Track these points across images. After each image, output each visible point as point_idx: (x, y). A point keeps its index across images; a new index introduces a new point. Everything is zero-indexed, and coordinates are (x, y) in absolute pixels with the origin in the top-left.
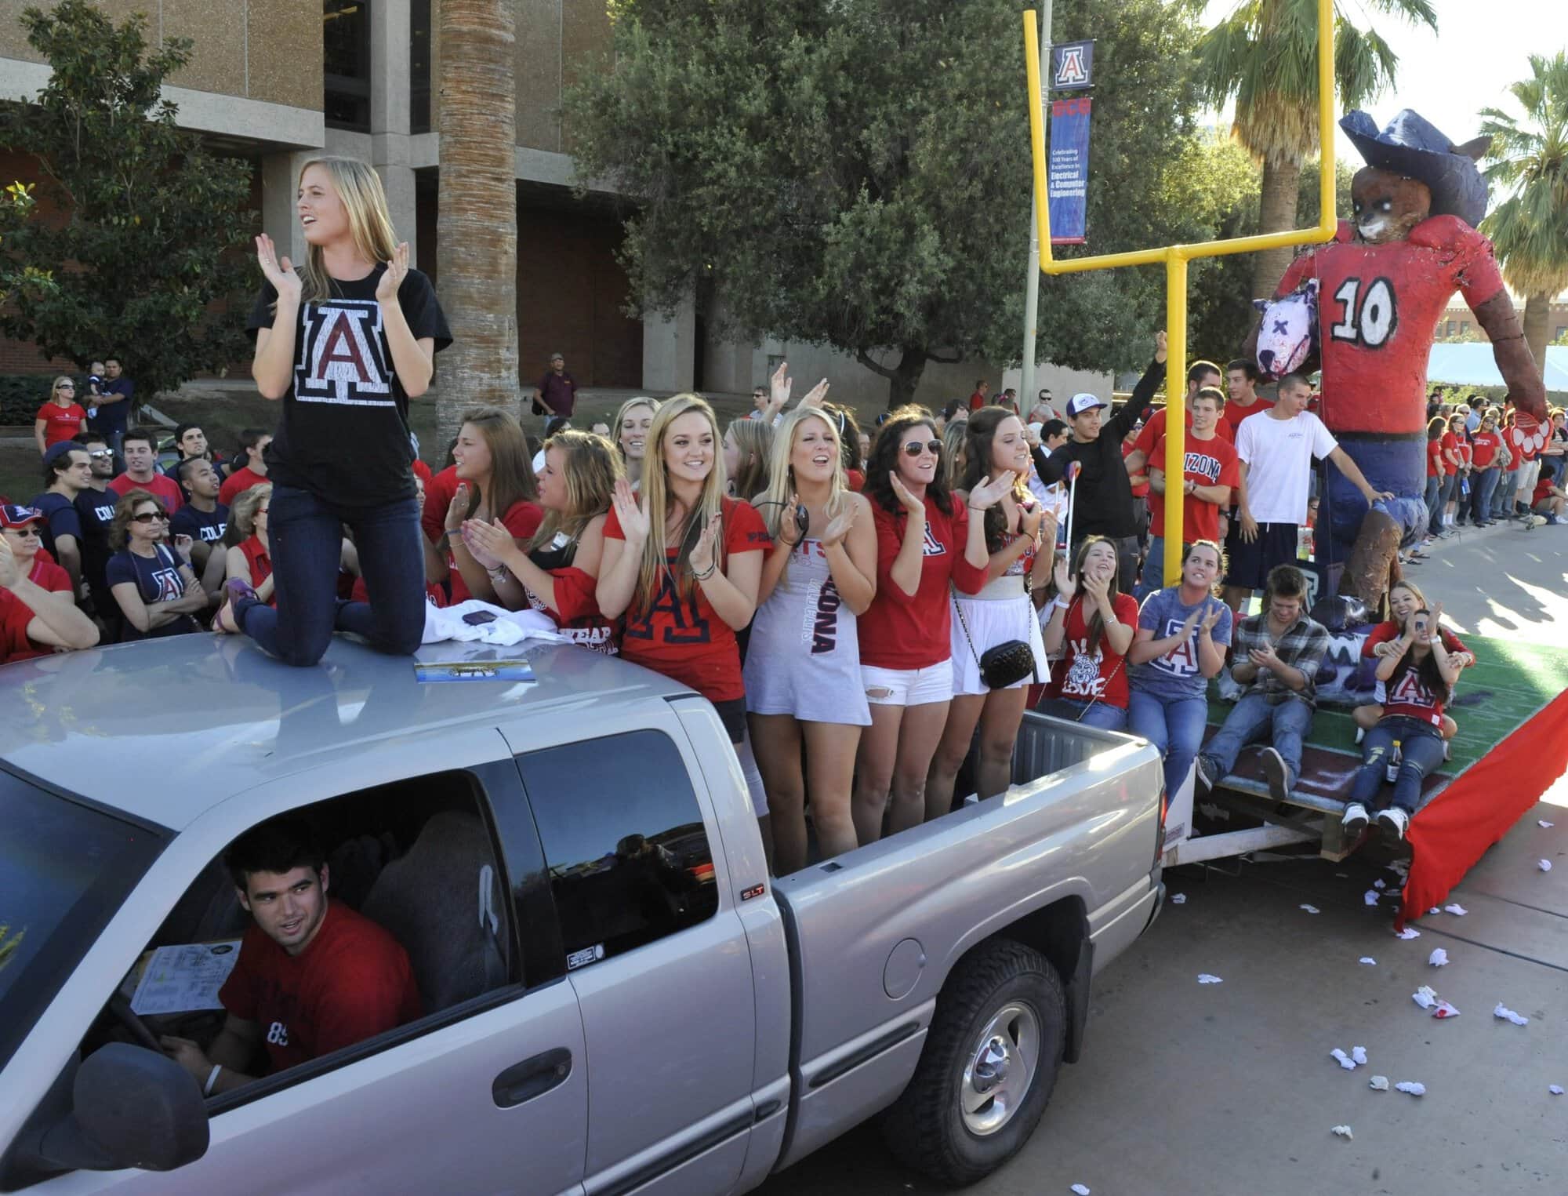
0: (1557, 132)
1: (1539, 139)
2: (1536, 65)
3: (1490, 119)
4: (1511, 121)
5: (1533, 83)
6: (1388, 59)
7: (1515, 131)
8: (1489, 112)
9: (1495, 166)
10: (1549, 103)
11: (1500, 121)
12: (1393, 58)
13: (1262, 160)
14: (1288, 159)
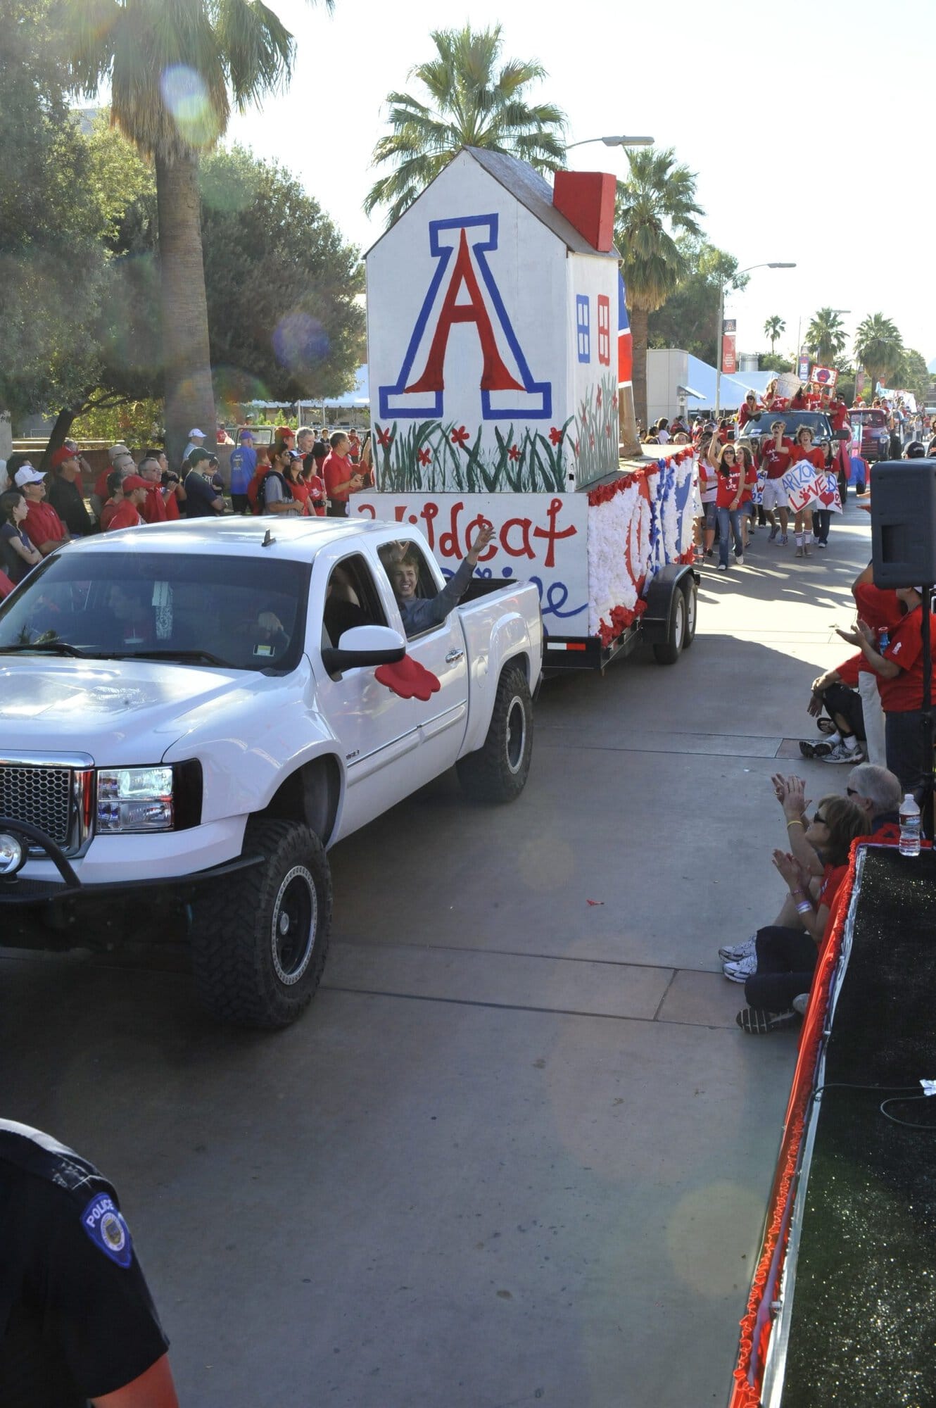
0: (472, 122)
1: (454, 129)
2: (442, 43)
3: (402, 106)
4: (424, 110)
5: (440, 66)
6: (281, 37)
7: (429, 121)
8: (399, 99)
9: (412, 161)
10: (459, 88)
11: (411, 110)
12: (287, 35)
13: (152, 155)
14: (182, 153)
